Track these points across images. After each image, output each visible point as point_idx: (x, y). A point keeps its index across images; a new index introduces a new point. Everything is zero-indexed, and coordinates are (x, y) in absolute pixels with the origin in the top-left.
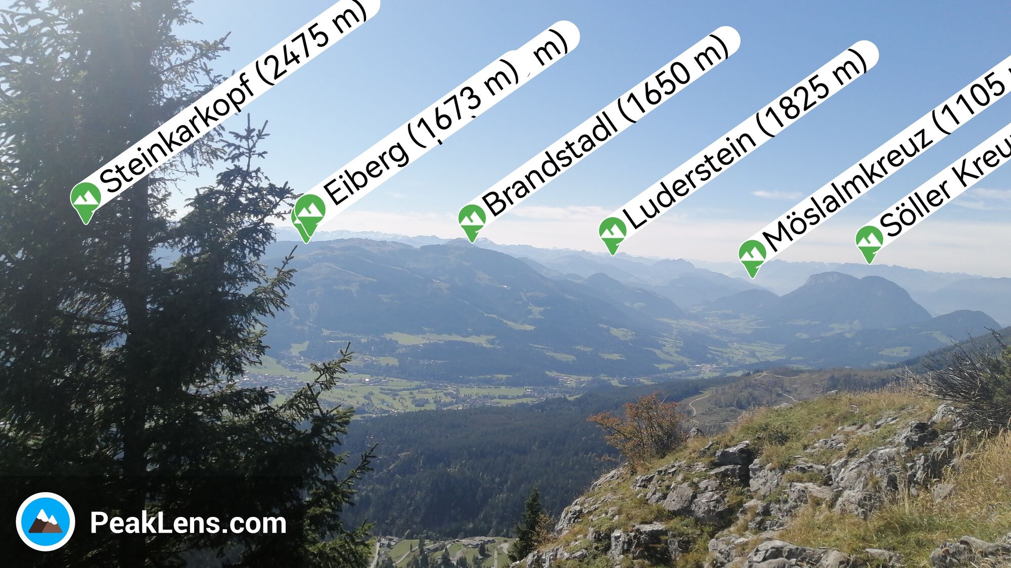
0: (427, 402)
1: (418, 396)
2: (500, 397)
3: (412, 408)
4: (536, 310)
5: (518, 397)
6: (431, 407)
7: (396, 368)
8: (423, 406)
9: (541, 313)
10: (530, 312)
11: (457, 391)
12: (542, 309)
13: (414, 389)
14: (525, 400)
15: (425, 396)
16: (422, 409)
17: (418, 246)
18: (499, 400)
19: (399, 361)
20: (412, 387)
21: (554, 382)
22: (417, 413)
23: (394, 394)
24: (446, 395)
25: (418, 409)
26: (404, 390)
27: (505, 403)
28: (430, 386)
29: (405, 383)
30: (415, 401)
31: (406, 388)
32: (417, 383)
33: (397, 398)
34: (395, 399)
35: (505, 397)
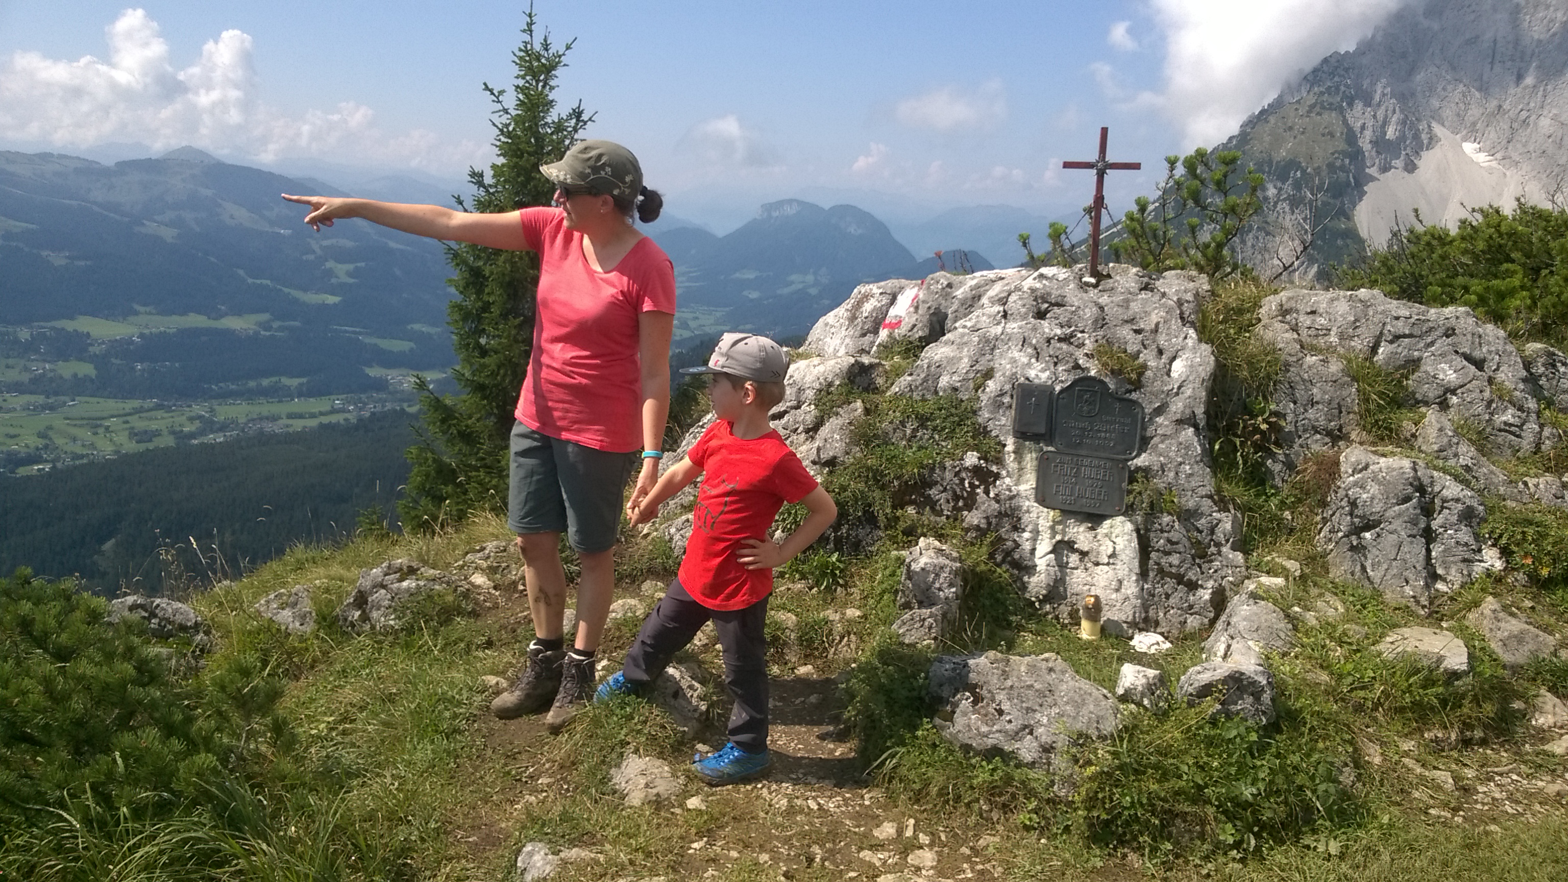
0: (157, 434)
1: (138, 424)
2: (290, 416)
3: (130, 447)
4: (342, 271)
5: (322, 414)
6: (167, 441)
7: (92, 381)
8: (150, 441)
9: (349, 274)
10: (330, 273)
11: (212, 410)
12: (351, 267)
13: (130, 414)
14: (334, 419)
15: (154, 426)
16: (151, 446)
17: (109, 161)
18: (290, 422)
19: (96, 368)
20: (127, 411)
21: (380, 385)
22: (141, 455)
23: (95, 423)
24: (191, 419)
25: (142, 447)
26: (113, 416)
27: (298, 425)
28: (158, 407)
29: (111, 405)
30: (136, 435)
31: (116, 413)
32: (136, 403)
33: (101, 431)
34: (95, 434)
35: (301, 416)
